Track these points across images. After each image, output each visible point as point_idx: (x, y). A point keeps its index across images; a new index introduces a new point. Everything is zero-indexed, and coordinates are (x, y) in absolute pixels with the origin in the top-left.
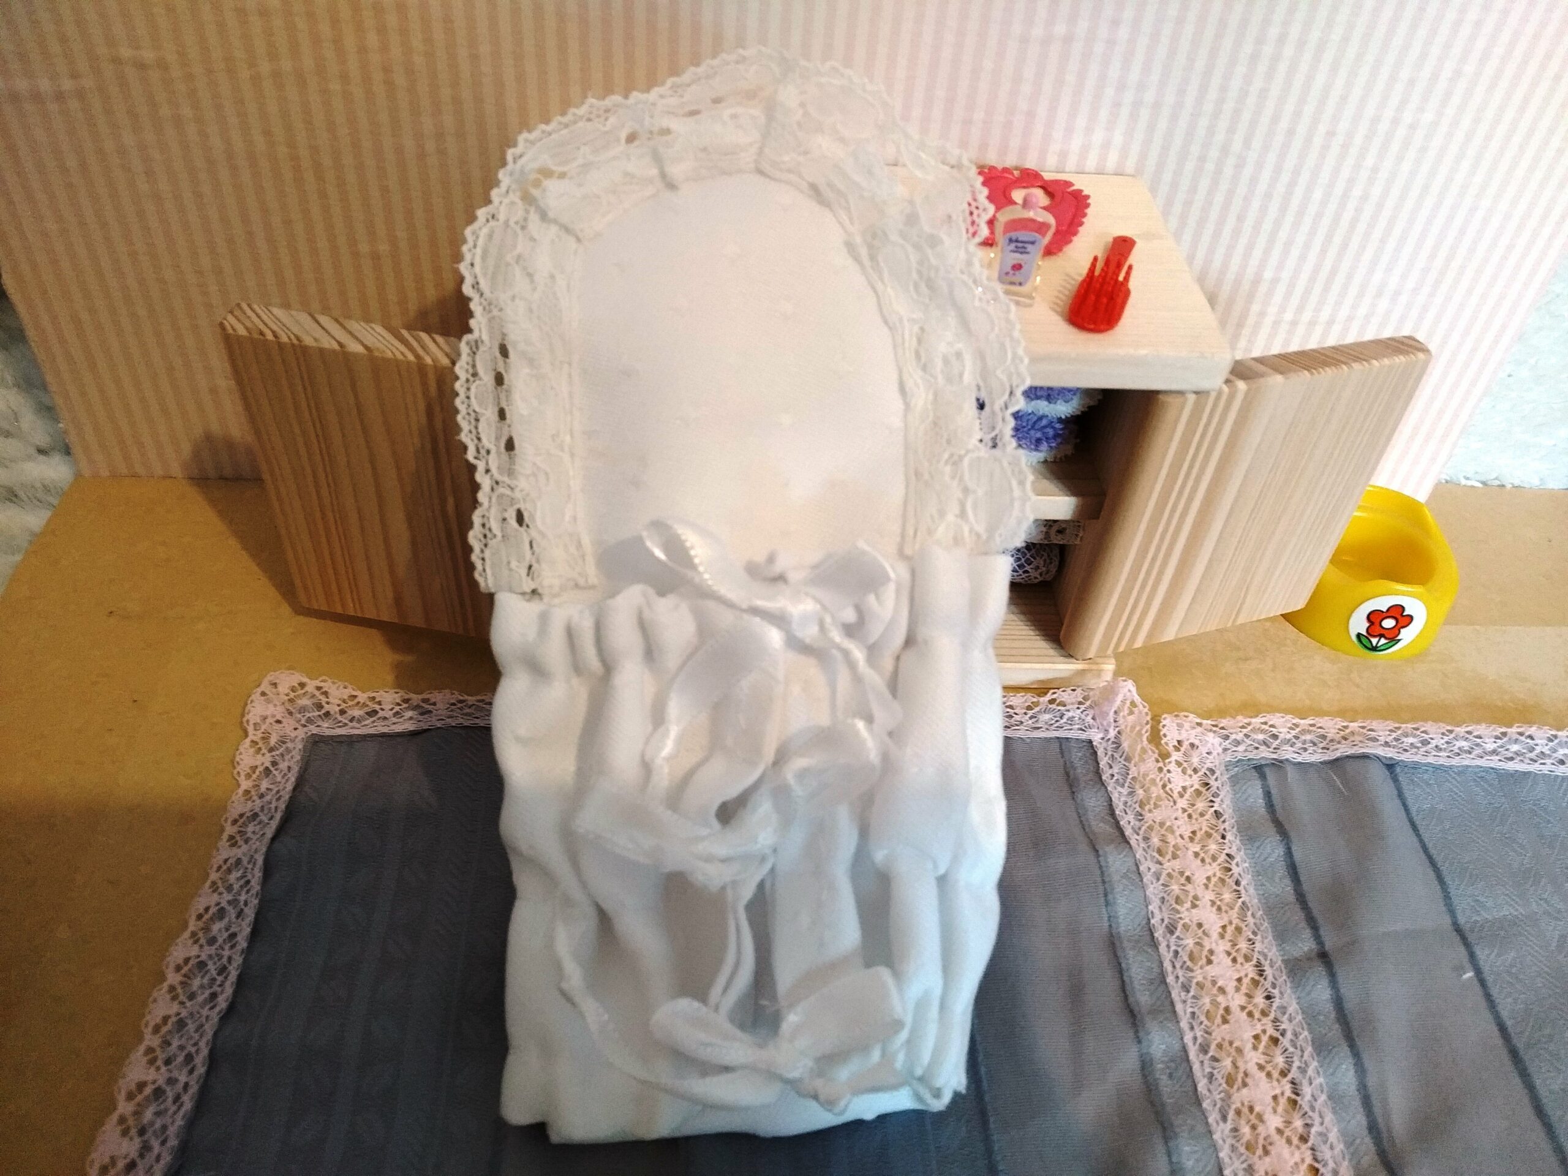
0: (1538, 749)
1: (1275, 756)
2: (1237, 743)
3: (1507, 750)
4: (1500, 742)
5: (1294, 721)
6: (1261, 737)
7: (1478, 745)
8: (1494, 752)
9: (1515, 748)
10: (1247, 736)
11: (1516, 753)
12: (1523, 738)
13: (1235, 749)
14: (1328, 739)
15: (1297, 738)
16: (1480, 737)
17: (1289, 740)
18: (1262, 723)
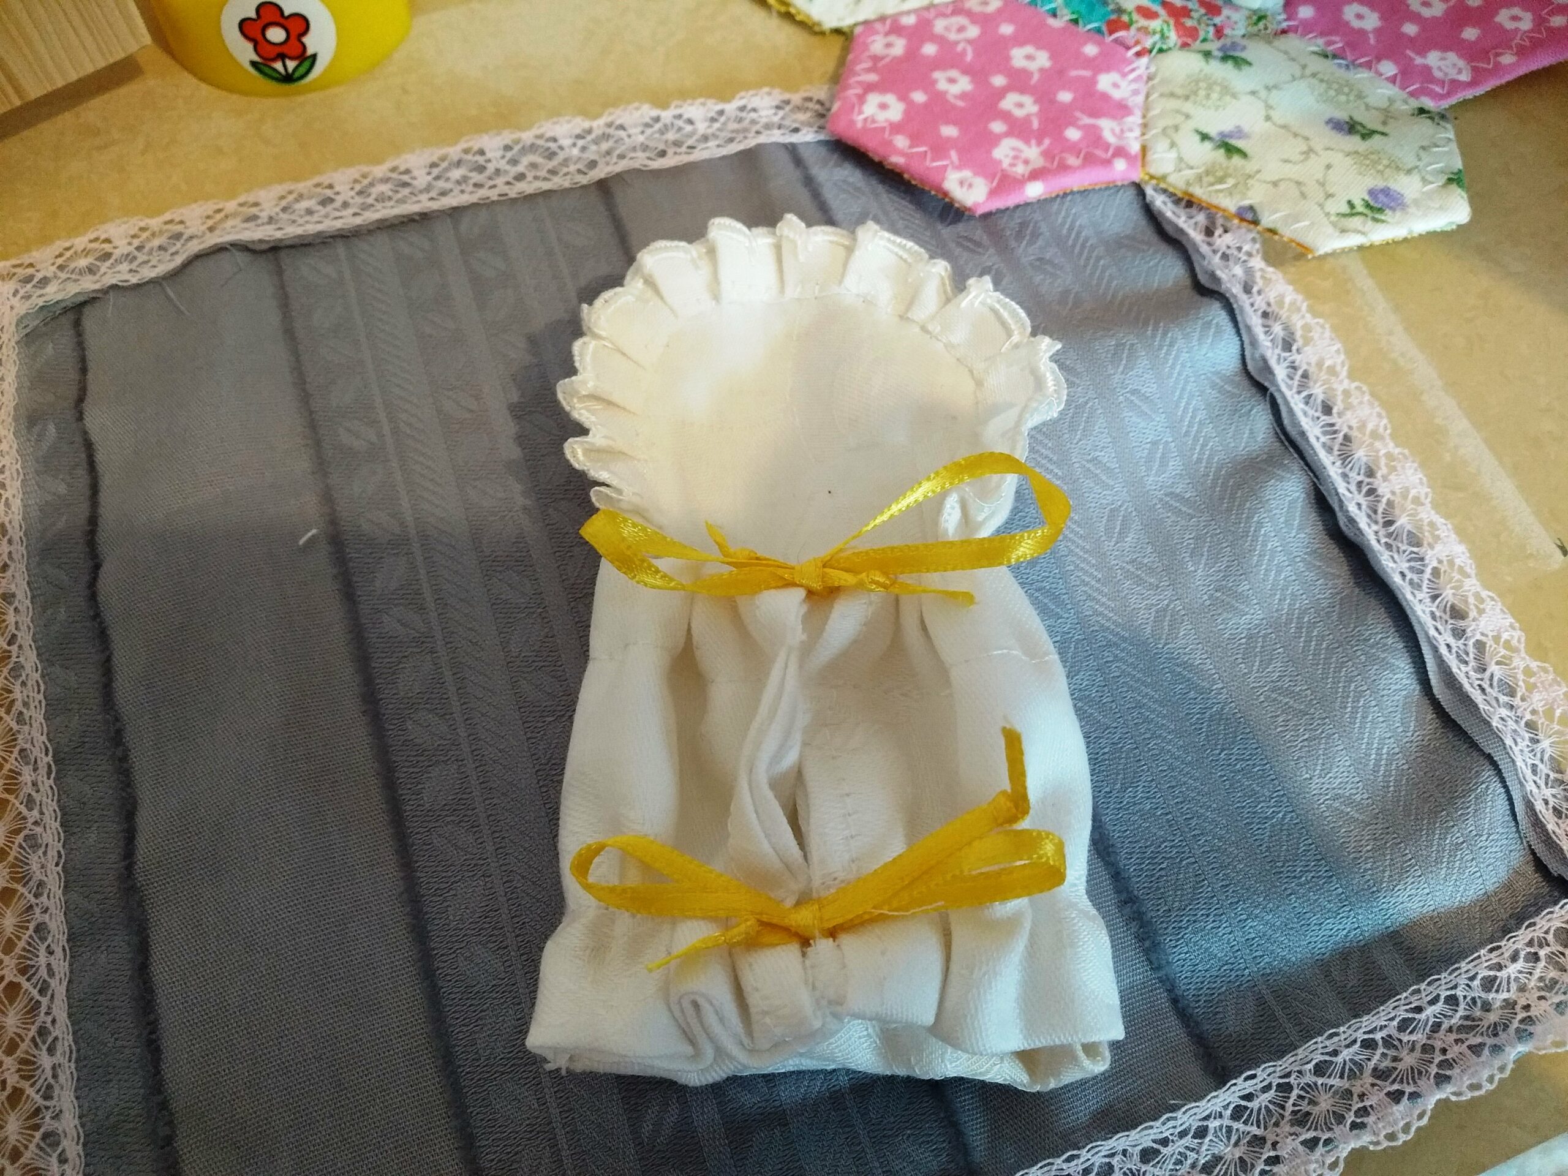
0: (491, 168)
1: (97, 286)
2: (44, 282)
3: (448, 179)
4: (436, 171)
5: (142, 224)
6: (83, 263)
7: (405, 185)
8: (428, 189)
9: (456, 174)
10: (61, 268)
11: (458, 182)
12: (469, 157)
13: (40, 292)
14: (185, 237)
15: (139, 248)
16: (407, 172)
17: (128, 255)
18: (91, 241)
